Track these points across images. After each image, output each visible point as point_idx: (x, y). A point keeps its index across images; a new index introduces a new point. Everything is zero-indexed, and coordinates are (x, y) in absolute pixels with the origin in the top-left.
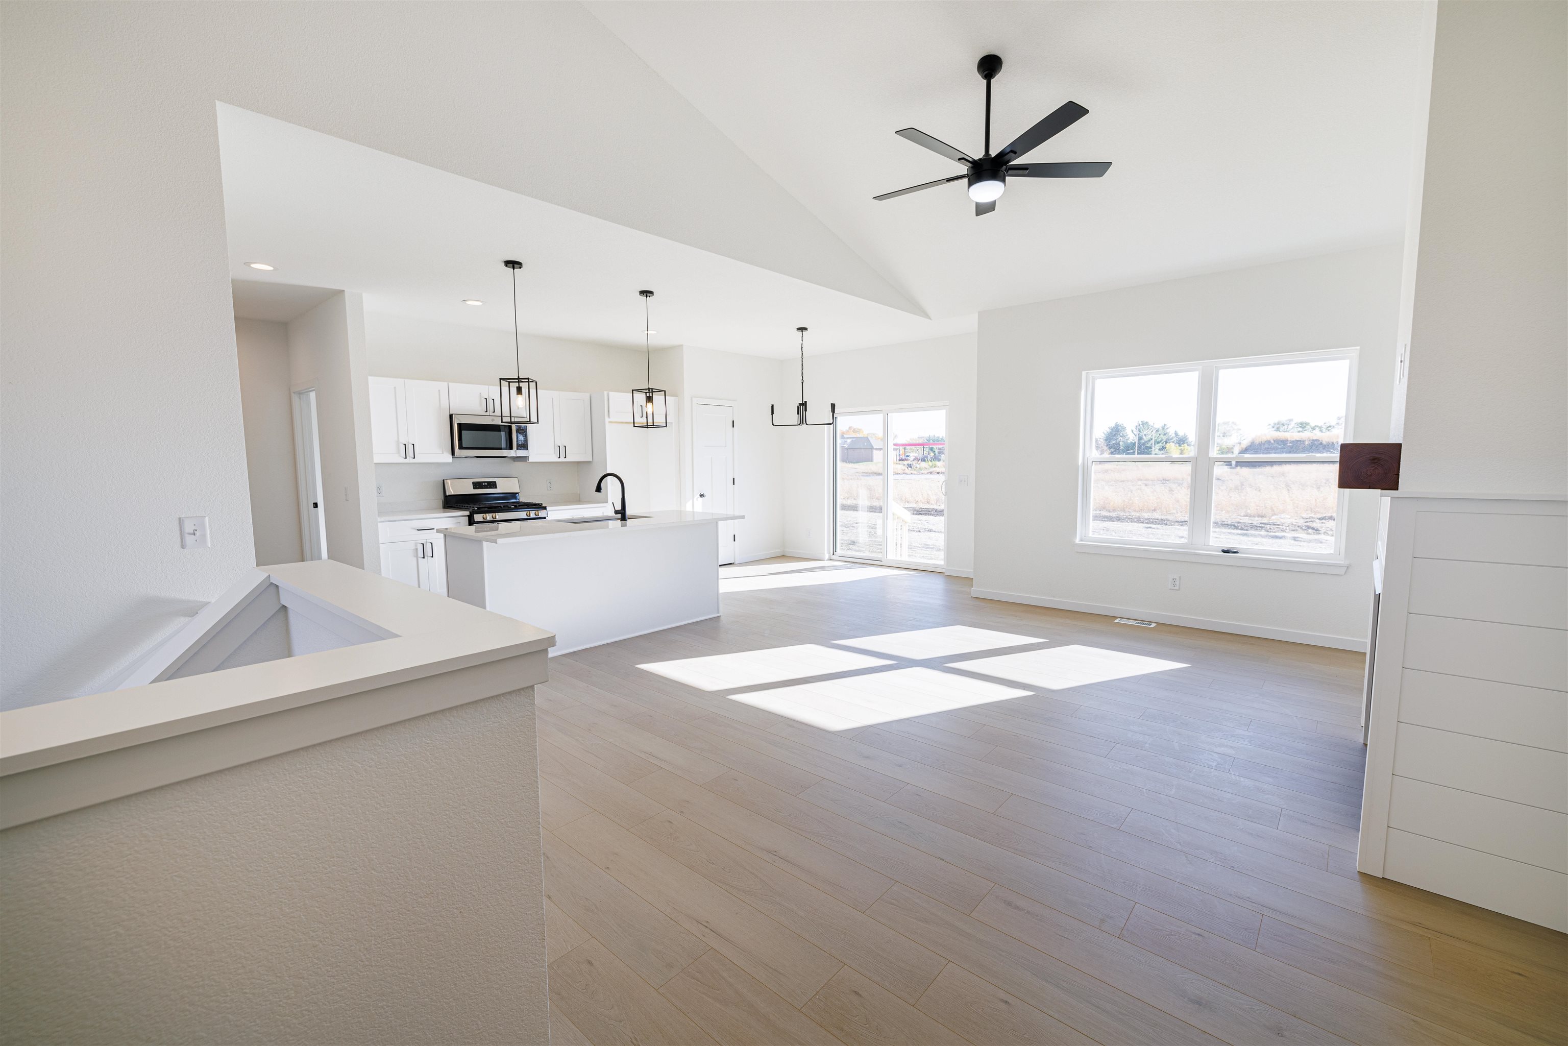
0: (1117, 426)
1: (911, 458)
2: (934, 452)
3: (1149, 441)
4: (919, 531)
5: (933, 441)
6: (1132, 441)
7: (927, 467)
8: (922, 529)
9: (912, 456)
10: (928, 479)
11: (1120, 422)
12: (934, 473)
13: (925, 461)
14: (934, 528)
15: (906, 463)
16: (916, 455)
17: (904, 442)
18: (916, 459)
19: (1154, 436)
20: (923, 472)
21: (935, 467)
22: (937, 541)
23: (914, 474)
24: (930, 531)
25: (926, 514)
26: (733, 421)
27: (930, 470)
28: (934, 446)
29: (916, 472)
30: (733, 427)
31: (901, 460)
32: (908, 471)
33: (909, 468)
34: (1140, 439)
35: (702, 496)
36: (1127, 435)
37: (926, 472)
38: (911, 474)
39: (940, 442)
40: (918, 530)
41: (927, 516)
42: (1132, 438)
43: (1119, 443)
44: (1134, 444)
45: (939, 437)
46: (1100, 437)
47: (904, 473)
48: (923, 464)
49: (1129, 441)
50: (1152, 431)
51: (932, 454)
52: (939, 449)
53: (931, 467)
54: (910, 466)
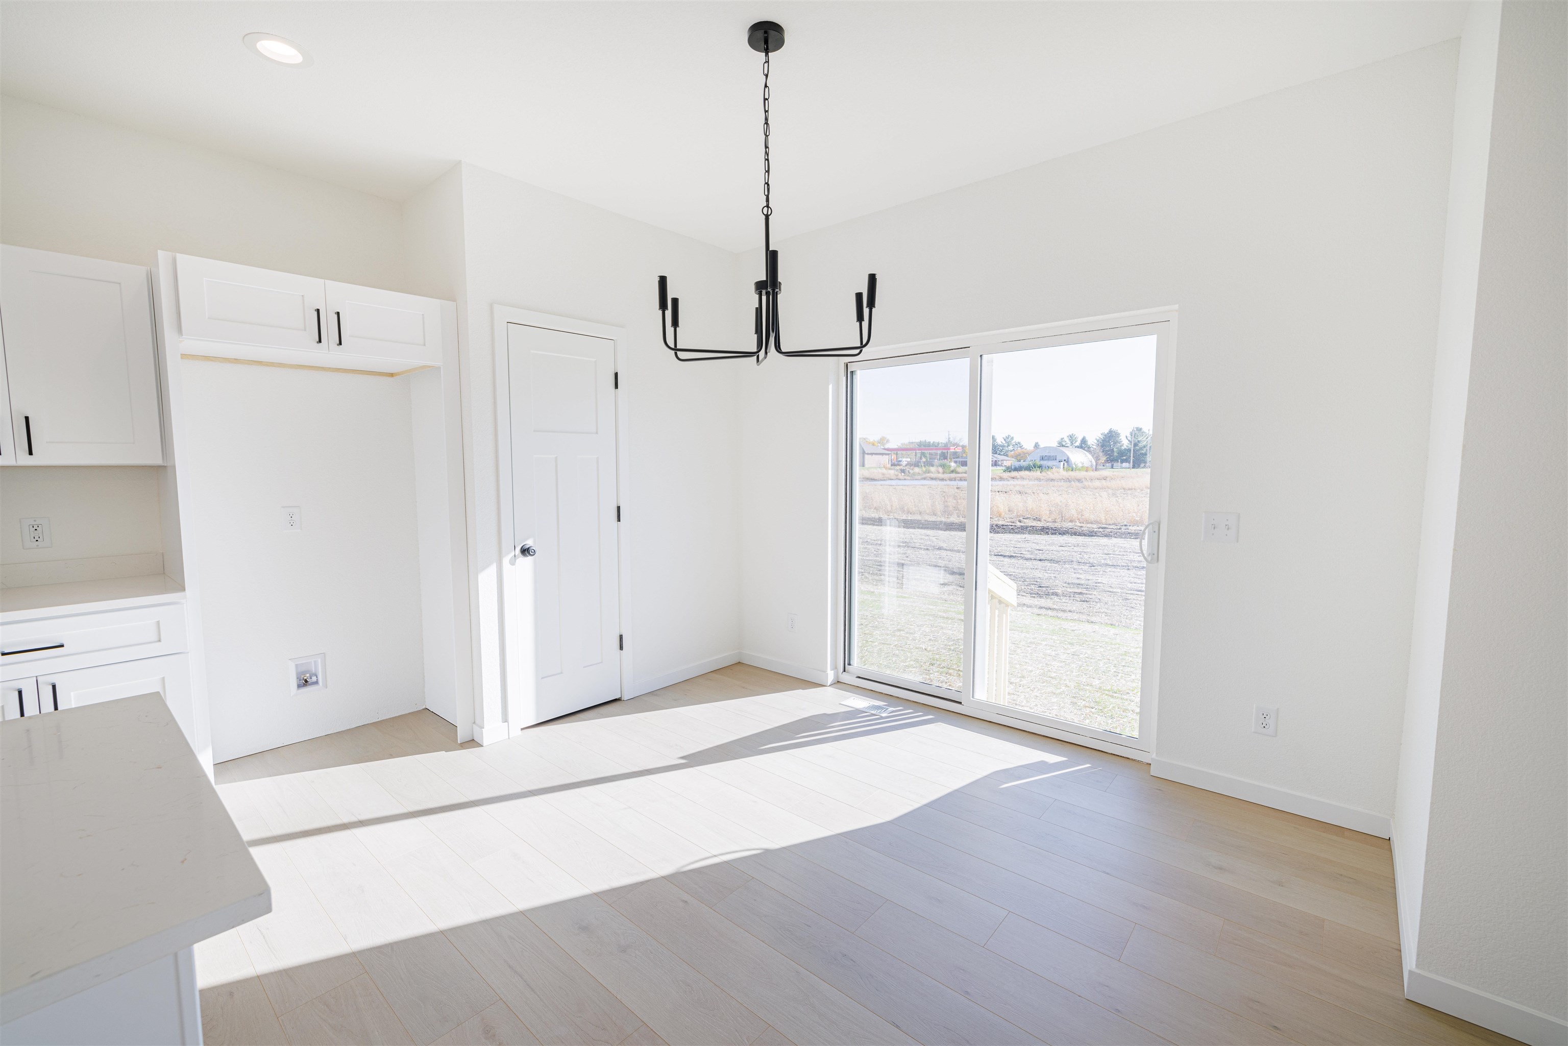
0: (1111, 431)
1: (904, 463)
2: (925, 457)
3: (1145, 447)
4: (927, 549)
5: (924, 446)
6: (1126, 447)
7: (920, 472)
8: (931, 546)
9: (905, 461)
10: (925, 485)
11: (1114, 428)
12: (928, 479)
13: (918, 466)
14: (944, 545)
15: (898, 468)
16: (909, 460)
17: (895, 446)
18: (909, 464)
19: (1148, 443)
20: (916, 477)
21: (928, 473)
22: (949, 561)
23: (908, 480)
24: (940, 549)
25: (933, 528)
26: (616, 375)
27: (924, 476)
28: (926, 451)
29: (909, 478)
30: (616, 387)
31: (893, 465)
32: (901, 476)
33: (903, 474)
34: (1135, 445)
35: (525, 551)
36: (1121, 442)
37: (919, 477)
38: (905, 479)
39: (931, 447)
40: (925, 547)
41: (935, 531)
42: (1125, 443)
43: (1113, 450)
44: (1129, 450)
45: (929, 442)
46: (1093, 443)
47: (897, 479)
48: (917, 470)
49: (1123, 448)
50: (1147, 438)
51: (924, 460)
52: (930, 454)
53: (925, 472)
54: (903, 471)
